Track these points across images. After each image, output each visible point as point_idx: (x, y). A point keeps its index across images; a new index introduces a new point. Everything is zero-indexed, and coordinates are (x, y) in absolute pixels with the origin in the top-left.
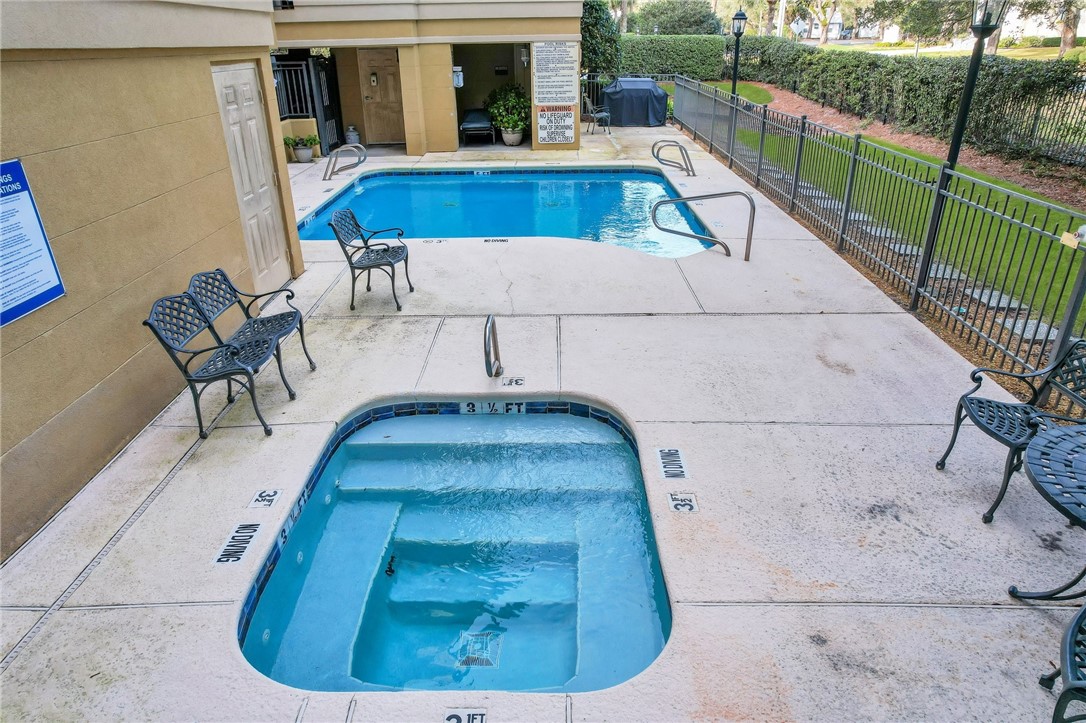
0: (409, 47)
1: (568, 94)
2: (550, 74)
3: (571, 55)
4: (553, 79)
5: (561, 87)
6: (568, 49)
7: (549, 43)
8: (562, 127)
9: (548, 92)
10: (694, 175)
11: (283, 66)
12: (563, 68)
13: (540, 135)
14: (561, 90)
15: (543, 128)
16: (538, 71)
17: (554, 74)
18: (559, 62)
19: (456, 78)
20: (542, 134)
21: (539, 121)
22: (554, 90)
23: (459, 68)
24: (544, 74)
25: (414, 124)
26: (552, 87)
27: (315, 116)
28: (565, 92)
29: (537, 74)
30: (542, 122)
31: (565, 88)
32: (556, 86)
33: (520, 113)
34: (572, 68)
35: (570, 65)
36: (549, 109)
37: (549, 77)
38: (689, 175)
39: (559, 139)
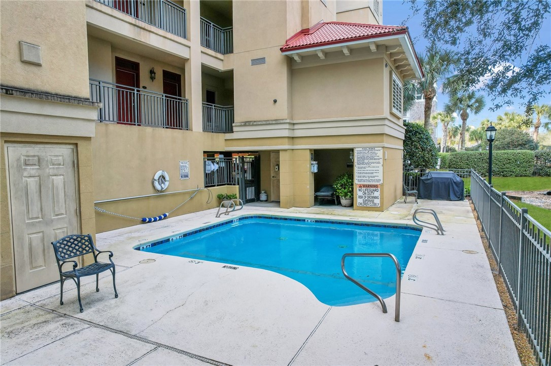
0: (285, 150)
1: (376, 178)
2: (365, 166)
3: (378, 155)
4: (367, 169)
5: (372, 173)
6: (376, 152)
7: (364, 148)
8: (373, 197)
9: (364, 176)
10: (443, 234)
11: (227, 159)
12: (373, 163)
13: (358, 201)
14: (372, 175)
15: (360, 197)
16: (358, 164)
17: (368, 166)
18: (371, 159)
19: (312, 167)
20: (360, 201)
21: (358, 193)
22: (368, 175)
23: (315, 162)
24: (362, 166)
25: (285, 191)
26: (366, 173)
27: (238, 184)
28: (374, 177)
29: (357, 166)
30: (360, 193)
31: (375, 174)
32: (369, 173)
33: (349, 188)
34: (379, 163)
35: (377, 161)
36: (364, 186)
37: (365, 168)
38: (438, 234)
39: (370, 204)
